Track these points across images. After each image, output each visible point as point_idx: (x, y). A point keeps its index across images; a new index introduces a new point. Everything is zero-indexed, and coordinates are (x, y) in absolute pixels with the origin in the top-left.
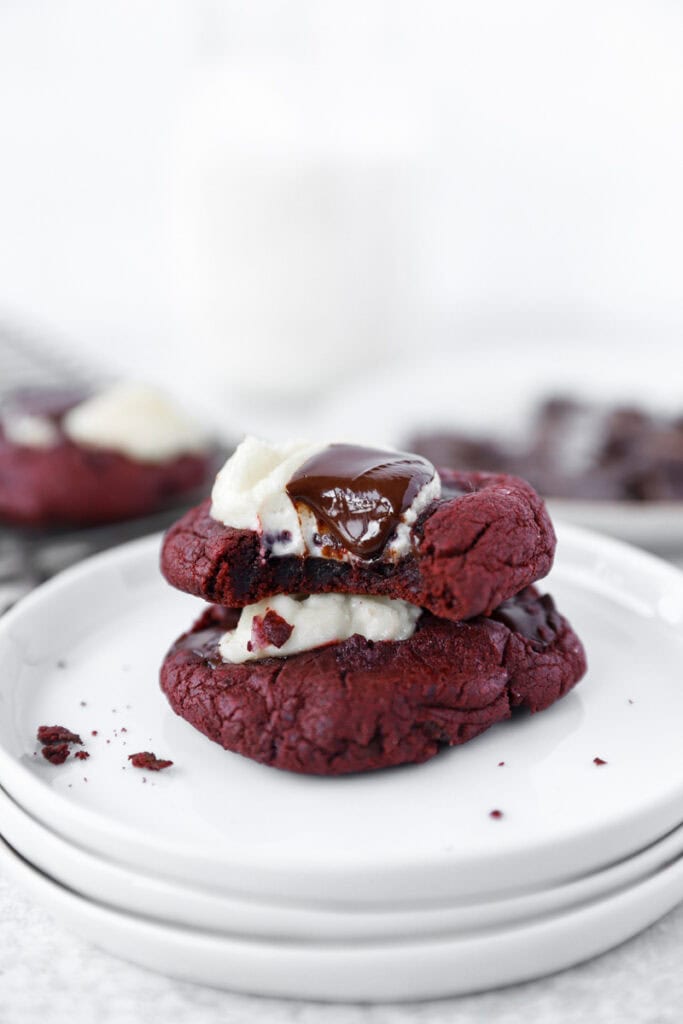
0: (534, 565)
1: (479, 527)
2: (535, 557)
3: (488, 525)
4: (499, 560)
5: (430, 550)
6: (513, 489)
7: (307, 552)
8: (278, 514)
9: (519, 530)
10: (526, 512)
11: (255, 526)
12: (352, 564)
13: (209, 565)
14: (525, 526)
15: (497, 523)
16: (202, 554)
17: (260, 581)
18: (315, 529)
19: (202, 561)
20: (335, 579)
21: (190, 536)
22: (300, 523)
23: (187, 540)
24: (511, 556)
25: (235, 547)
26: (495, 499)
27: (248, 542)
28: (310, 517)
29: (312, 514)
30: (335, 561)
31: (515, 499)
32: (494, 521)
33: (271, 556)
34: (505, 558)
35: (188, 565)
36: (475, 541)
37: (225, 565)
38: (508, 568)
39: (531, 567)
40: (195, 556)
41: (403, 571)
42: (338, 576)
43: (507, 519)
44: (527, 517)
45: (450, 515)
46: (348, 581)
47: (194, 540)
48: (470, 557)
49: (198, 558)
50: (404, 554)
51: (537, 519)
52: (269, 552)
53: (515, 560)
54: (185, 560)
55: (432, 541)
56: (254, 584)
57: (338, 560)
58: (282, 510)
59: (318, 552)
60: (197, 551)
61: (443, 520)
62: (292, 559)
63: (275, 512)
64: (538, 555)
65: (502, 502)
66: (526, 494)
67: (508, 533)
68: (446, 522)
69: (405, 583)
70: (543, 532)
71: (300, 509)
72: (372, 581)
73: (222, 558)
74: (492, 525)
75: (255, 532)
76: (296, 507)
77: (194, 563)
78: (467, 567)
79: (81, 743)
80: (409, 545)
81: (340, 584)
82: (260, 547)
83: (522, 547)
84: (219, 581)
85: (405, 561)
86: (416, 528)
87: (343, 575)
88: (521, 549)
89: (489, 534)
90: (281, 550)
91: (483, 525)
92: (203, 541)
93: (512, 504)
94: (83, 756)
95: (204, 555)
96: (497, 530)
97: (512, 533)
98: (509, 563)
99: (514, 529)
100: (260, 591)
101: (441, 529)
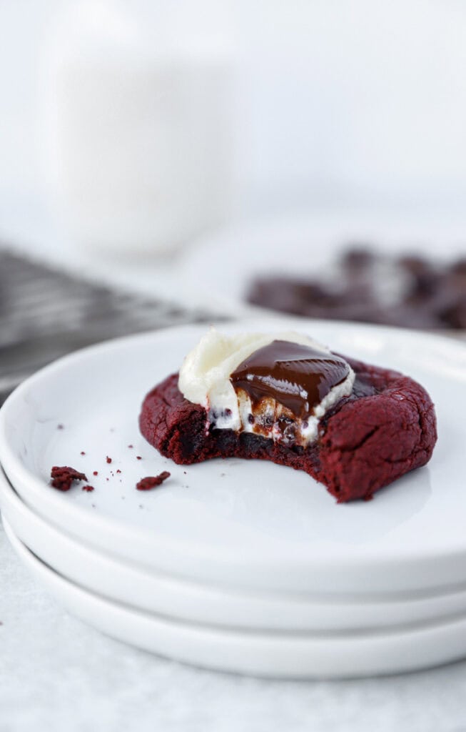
0: (412, 459)
1: (369, 430)
2: (414, 453)
3: (377, 428)
4: (380, 458)
5: (329, 443)
6: (407, 394)
7: (242, 428)
8: (223, 396)
9: (402, 433)
10: (412, 417)
11: (204, 404)
12: (275, 440)
13: (165, 431)
14: (408, 429)
15: (385, 427)
16: (163, 420)
17: (203, 447)
18: (249, 411)
19: (162, 425)
20: (261, 450)
21: (160, 401)
22: (239, 405)
23: (157, 404)
24: (391, 455)
25: (187, 419)
26: (387, 405)
27: (198, 415)
28: (247, 400)
29: (249, 398)
30: (263, 438)
31: (405, 405)
32: (383, 425)
33: (214, 428)
34: (385, 457)
35: (152, 426)
36: (364, 440)
37: (177, 433)
38: (387, 465)
39: (409, 462)
40: (158, 421)
41: (309, 454)
42: (264, 448)
43: (393, 424)
44: (412, 422)
45: (349, 416)
46: (271, 453)
47: (162, 405)
48: (358, 453)
49: (160, 422)
50: (312, 441)
51: (421, 422)
52: (213, 424)
53: (394, 458)
54: (151, 422)
55: (331, 437)
56: (199, 448)
57: (264, 436)
58: (226, 393)
59: (250, 428)
60: (161, 416)
61: (343, 420)
62: (230, 432)
63: (221, 394)
64: (416, 452)
65: (393, 409)
66: (418, 398)
67: (392, 436)
68: (344, 422)
69: (310, 463)
70: (424, 433)
71: (239, 393)
72: (288, 456)
73: (176, 426)
74: (381, 428)
75: (204, 408)
76: (237, 392)
77: (157, 426)
78: (353, 462)
79: (86, 480)
80: (316, 434)
81: (265, 454)
82: (206, 420)
83: (402, 447)
84: (171, 444)
85: (312, 447)
86: (323, 423)
87: (267, 448)
88: (401, 448)
89: (376, 435)
90: (222, 424)
91: (373, 428)
92: (167, 407)
93: (401, 411)
94: (90, 489)
95: (165, 420)
96: (384, 432)
97: (396, 436)
98: (389, 461)
99: (398, 432)
100: (202, 454)
101: (340, 428)
